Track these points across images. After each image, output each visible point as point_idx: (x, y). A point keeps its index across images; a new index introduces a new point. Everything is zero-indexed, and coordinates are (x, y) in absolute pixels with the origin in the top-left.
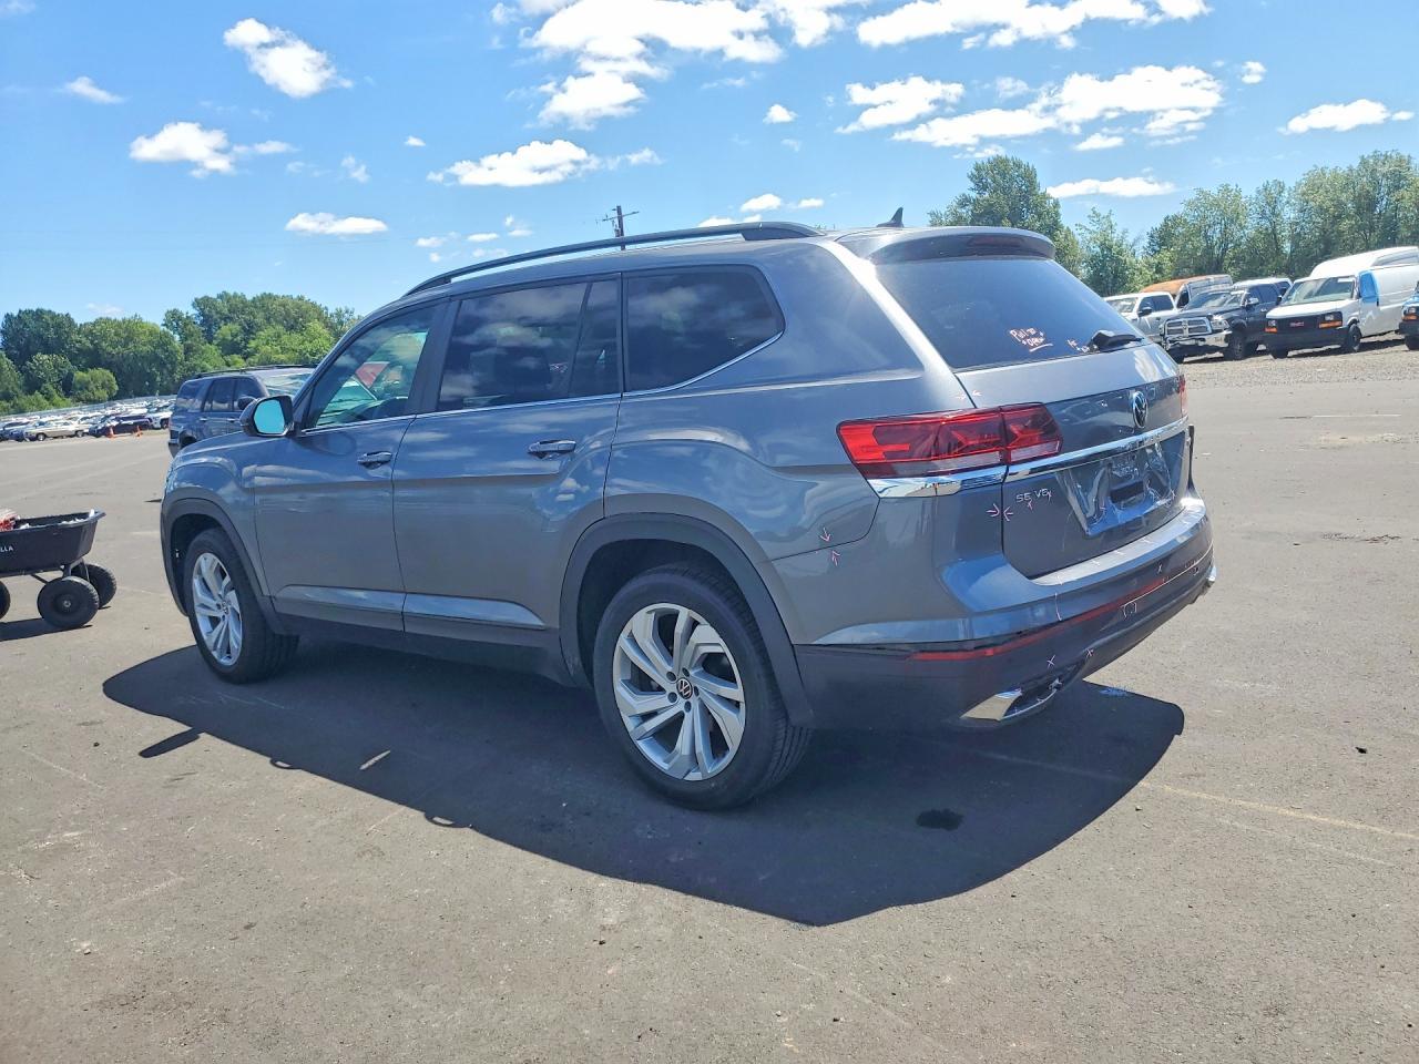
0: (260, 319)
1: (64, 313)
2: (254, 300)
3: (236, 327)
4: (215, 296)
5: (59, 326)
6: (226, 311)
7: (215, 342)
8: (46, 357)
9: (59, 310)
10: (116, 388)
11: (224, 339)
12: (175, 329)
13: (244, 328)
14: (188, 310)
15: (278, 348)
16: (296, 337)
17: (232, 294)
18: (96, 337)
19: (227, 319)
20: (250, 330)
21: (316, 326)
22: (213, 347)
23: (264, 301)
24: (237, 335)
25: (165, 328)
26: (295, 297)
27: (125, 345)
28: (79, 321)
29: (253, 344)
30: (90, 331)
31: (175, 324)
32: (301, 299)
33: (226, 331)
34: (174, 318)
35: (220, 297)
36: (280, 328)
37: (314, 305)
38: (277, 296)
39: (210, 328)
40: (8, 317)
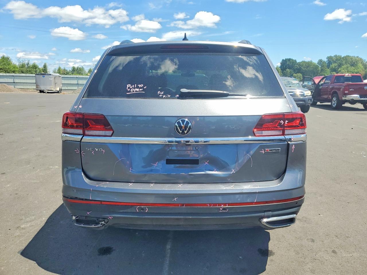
0: (344, 62)
1: (295, 59)
2: (343, 57)
3: (336, 64)
4: (333, 56)
5: (293, 63)
6: (335, 60)
7: (330, 68)
8: (289, 70)
9: (294, 59)
10: (302, 78)
11: (332, 68)
12: (320, 65)
13: (338, 65)
14: (325, 60)
15: (346, 71)
16: (353, 68)
17: (338, 55)
18: (300, 65)
19: (335, 62)
20: (340, 65)
21: (360, 65)
22: (329, 70)
23: (346, 58)
24: (336, 67)
25: (317, 64)
26: (356, 56)
27: (307, 68)
28: (298, 61)
29: (340, 69)
30: (299, 64)
31: (320, 63)
32: (358, 57)
33: (333, 65)
34: (321, 61)
35: (335, 56)
36: (349, 65)
37: (361, 59)
38: (351, 56)
39: (329, 64)
40: (283, 60)
